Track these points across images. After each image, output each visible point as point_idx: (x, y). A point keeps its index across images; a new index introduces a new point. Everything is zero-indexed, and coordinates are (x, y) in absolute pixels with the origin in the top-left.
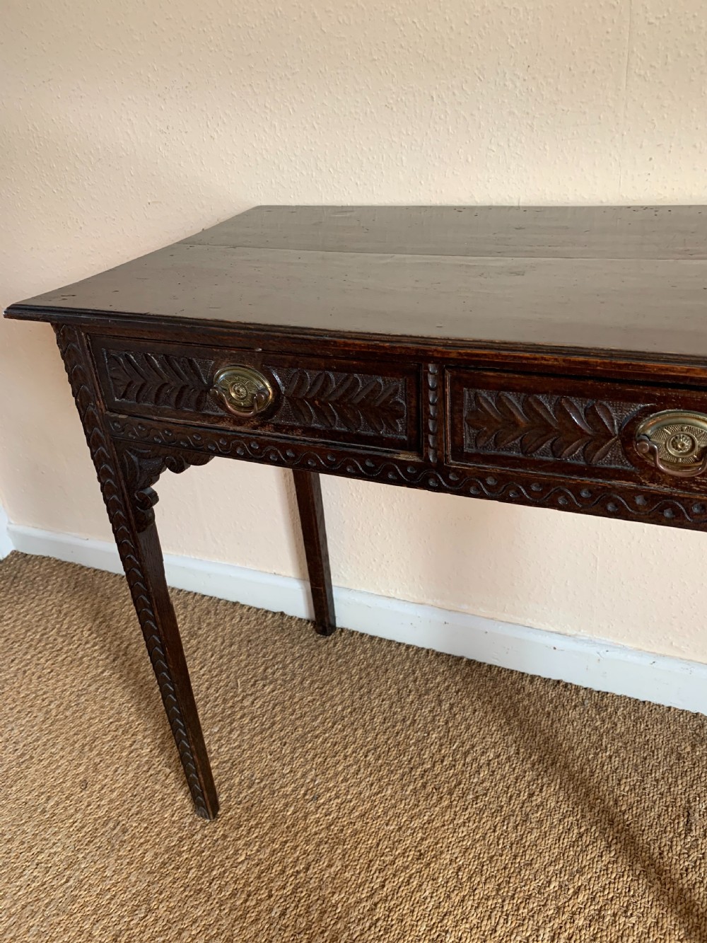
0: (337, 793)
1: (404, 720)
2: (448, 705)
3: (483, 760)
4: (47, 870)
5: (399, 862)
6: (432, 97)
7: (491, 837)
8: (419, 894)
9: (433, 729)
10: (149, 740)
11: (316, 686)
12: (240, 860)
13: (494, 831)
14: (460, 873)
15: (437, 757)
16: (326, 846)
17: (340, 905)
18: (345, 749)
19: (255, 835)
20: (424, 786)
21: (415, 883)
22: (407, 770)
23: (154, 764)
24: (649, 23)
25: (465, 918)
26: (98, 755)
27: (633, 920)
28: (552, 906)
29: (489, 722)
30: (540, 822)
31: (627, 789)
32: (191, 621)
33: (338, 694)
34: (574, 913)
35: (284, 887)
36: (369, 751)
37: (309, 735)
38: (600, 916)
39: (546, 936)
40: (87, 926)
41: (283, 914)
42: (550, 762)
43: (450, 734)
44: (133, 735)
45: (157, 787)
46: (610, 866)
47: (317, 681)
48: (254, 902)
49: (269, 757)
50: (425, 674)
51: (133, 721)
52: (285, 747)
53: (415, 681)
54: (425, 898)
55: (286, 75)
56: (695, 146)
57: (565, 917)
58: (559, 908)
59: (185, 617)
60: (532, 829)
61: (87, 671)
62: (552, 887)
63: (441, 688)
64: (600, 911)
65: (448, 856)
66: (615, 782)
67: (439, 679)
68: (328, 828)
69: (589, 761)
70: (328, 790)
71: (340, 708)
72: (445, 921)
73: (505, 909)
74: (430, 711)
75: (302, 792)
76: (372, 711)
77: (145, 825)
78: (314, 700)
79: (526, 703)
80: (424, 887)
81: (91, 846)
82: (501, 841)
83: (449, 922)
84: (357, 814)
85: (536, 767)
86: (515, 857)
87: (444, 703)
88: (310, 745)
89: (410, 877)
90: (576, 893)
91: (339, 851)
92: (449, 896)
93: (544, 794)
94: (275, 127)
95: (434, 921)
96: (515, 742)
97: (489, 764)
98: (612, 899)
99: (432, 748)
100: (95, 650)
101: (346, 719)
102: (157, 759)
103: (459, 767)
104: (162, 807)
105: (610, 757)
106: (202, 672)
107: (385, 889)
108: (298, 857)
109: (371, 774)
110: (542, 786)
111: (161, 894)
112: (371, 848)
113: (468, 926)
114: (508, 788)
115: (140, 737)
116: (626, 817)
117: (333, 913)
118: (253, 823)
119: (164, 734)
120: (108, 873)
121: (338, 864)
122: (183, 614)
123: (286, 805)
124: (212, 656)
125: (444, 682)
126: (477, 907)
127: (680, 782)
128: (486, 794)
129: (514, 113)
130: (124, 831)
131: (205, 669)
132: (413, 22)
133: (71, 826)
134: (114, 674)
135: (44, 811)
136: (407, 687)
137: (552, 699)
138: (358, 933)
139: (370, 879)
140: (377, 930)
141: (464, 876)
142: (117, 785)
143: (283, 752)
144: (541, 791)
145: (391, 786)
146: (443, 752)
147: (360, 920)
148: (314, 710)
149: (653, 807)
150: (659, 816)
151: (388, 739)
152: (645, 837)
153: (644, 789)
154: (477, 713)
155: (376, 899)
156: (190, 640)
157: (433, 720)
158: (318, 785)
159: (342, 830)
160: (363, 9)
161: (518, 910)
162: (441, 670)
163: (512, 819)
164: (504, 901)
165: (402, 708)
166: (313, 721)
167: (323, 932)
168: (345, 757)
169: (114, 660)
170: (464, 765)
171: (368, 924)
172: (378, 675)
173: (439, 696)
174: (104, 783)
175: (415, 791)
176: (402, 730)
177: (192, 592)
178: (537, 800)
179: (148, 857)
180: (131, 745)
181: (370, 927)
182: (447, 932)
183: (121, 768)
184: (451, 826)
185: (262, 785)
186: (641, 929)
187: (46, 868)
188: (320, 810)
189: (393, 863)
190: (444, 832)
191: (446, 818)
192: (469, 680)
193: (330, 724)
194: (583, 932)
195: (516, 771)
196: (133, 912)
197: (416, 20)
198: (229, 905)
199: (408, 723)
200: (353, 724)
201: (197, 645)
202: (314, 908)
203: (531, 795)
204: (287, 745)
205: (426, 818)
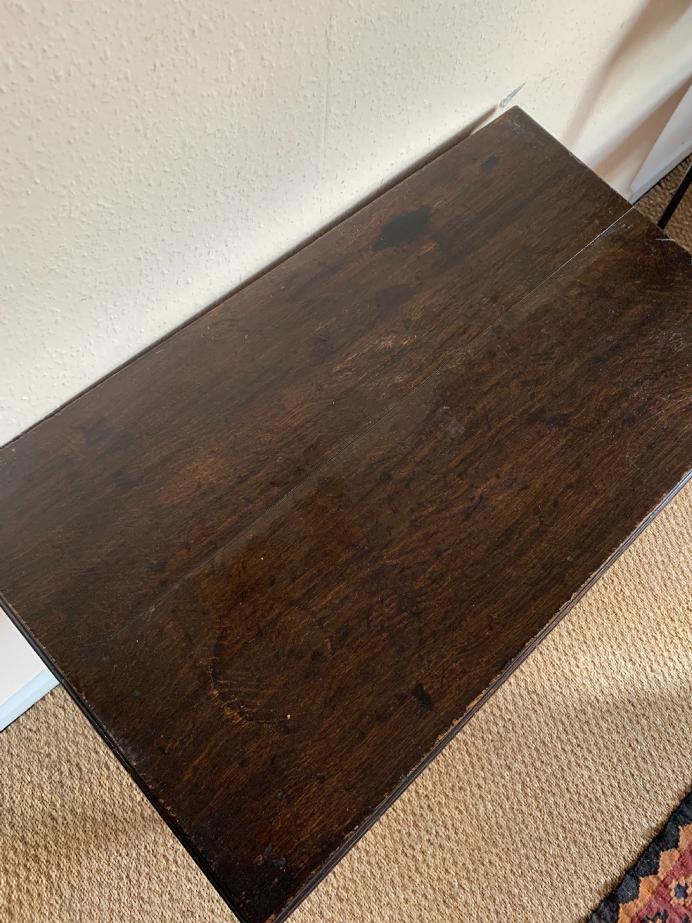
26: (161, 897)
51: (138, 854)
61: (36, 896)
134: (58, 865)
169: (38, 861)
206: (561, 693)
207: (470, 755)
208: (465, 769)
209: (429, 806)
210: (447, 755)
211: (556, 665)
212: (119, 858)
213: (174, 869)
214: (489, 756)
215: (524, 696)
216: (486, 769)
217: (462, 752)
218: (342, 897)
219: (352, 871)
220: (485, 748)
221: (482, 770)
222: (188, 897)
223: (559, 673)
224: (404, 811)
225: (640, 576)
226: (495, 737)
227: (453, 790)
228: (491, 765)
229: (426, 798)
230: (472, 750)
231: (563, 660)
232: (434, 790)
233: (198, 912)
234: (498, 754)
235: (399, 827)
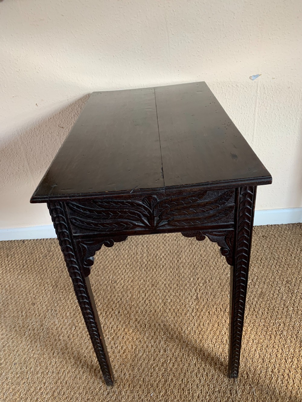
0: (122, 278)
1: (134, 254)
2: (146, 246)
3: (161, 257)
4: (34, 330)
5: (148, 289)
6: (114, 56)
7: (171, 274)
8: (156, 294)
9: (144, 253)
10: (50, 285)
11: (102, 253)
12: (99, 305)
13: (171, 273)
14: (166, 285)
15: (148, 260)
16: (124, 292)
17: (135, 305)
18: (119, 267)
19: (101, 297)
20: (147, 268)
21: (154, 292)
22: (140, 266)
23: (56, 291)
24: (173, 34)
25: (171, 295)
26: (33, 295)
27: (214, 280)
28: (193, 284)
29: (159, 247)
30: (183, 266)
31: (203, 251)
32: (46, 247)
33: (110, 253)
34: (199, 284)
35: (116, 306)
36: (126, 265)
37: (106, 267)
38: (205, 282)
39: (194, 291)
40: (57, 338)
41: (119, 312)
42: (180, 252)
43: (149, 253)
44: (43, 285)
45: (61, 296)
46: (204, 270)
47: (101, 252)
48: (109, 313)
49: (95, 276)
50: (135, 240)
51: (41, 282)
52: (99, 272)
53: (133, 243)
54: (159, 294)
55: (64, 51)
56: (189, 66)
57: (197, 285)
58: (194, 284)
59: (43, 247)
60: (181, 269)
61: (14, 273)
62: (191, 280)
63: (142, 242)
64: (205, 281)
65: (161, 283)
66: (199, 251)
67: (140, 240)
68: (123, 287)
69: (190, 248)
70: (118, 279)
71: (112, 257)
72: (166, 297)
73: (181, 289)
74: (141, 249)
75: (111, 282)
76: (123, 255)
77: (62, 307)
78: (102, 257)
79: (168, 239)
80: (157, 292)
81: (46, 319)
82: (174, 274)
83: (167, 297)
84: (130, 281)
85: (177, 254)
86: (179, 277)
87: (144, 246)
88: (107, 269)
89: (152, 291)
90: (198, 279)
91: (129, 292)
92: (165, 292)
93: (181, 260)
94: (61, 68)
95: (163, 298)
96: (169, 249)
97: (163, 257)
98: (207, 277)
99: (145, 258)
100: (14, 266)
101: (116, 259)
102: (56, 289)
103: (155, 261)
104: (65, 300)
105: (196, 245)
106: (59, 261)
107: (146, 296)
108: (117, 298)
109: (130, 270)
110: (180, 258)
111: (77, 321)
112: (138, 288)
113: (173, 296)
114: (171, 261)
115: (46, 285)
116: (205, 258)
117: (134, 307)
118: (98, 294)
119: (55, 281)
120: (56, 323)
121: (130, 295)
122: (42, 246)
123: (107, 287)
124: (60, 255)
125: (142, 240)
126: (173, 291)
127: (215, 246)
128: (166, 265)
129: (139, 60)
130: (56, 311)
131: (60, 260)
132: (105, 34)
133: (35, 316)
134: (25, 271)
135: (22, 316)
136: (131, 245)
137: (175, 236)
138: (143, 309)
139: (141, 296)
140: (148, 306)
141: (167, 285)
142: (46, 300)
143: (99, 274)
144: (180, 259)
145: (137, 272)
146: (149, 258)
147: (142, 306)
148: (104, 260)
149: (211, 254)
150: (213, 255)
151: (131, 260)
152: (211, 261)
153: (207, 250)
154: (155, 245)
155: (145, 299)
156: (49, 253)
157: (143, 251)
158: (115, 278)
159: (127, 287)
160: (88, 31)
161: (184, 288)
162: (140, 238)
163: (175, 268)
164: (180, 287)
165: (132, 251)
166: (105, 263)
167: (133, 312)
168: (120, 269)
169: (23, 267)
170: (156, 260)
171: (145, 306)
172: (121, 245)
173: (142, 244)
174: (40, 301)
175: (145, 270)
176: (134, 256)
177: (42, 239)
178: (180, 261)
179: (68, 314)
180: (44, 288)
181: (146, 306)
182: (168, 300)
183: (44, 295)
184: (159, 275)
185: (96, 284)
186: (216, 281)
187: (33, 329)
188: (118, 284)
189: (146, 289)
190: (157, 277)
191: (157, 274)
192: (149, 238)
193: (111, 262)
194: (203, 287)
195: (172, 256)
196: (71, 329)
197: (106, 34)
198: (101, 316)
199: (136, 254)
200: (118, 260)
201: (53, 254)
202: (128, 308)
203: (178, 261)
204: (100, 271)
205: (151, 276)
206: (214, 345)
207: (154, 334)
208: (148, 337)
209: (124, 337)
210: (147, 327)
211: (221, 334)
212: (37, 279)
213: (43, 291)
214: (161, 340)
215: (196, 333)
216: (156, 343)
217: (153, 331)
218: (70, 337)
219: (81, 333)
220: (162, 337)
221: (154, 343)
222: (38, 300)
223: (220, 337)
224: (114, 331)
225: (298, 332)
226: (170, 336)
227: (137, 339)
228: (159, 344)
229: (125, 334)
230: (157, 333)
231: (227, 334)
232: (131, 334)
233: (35, 306)
234: (165, 343)
235: (107, 334)
